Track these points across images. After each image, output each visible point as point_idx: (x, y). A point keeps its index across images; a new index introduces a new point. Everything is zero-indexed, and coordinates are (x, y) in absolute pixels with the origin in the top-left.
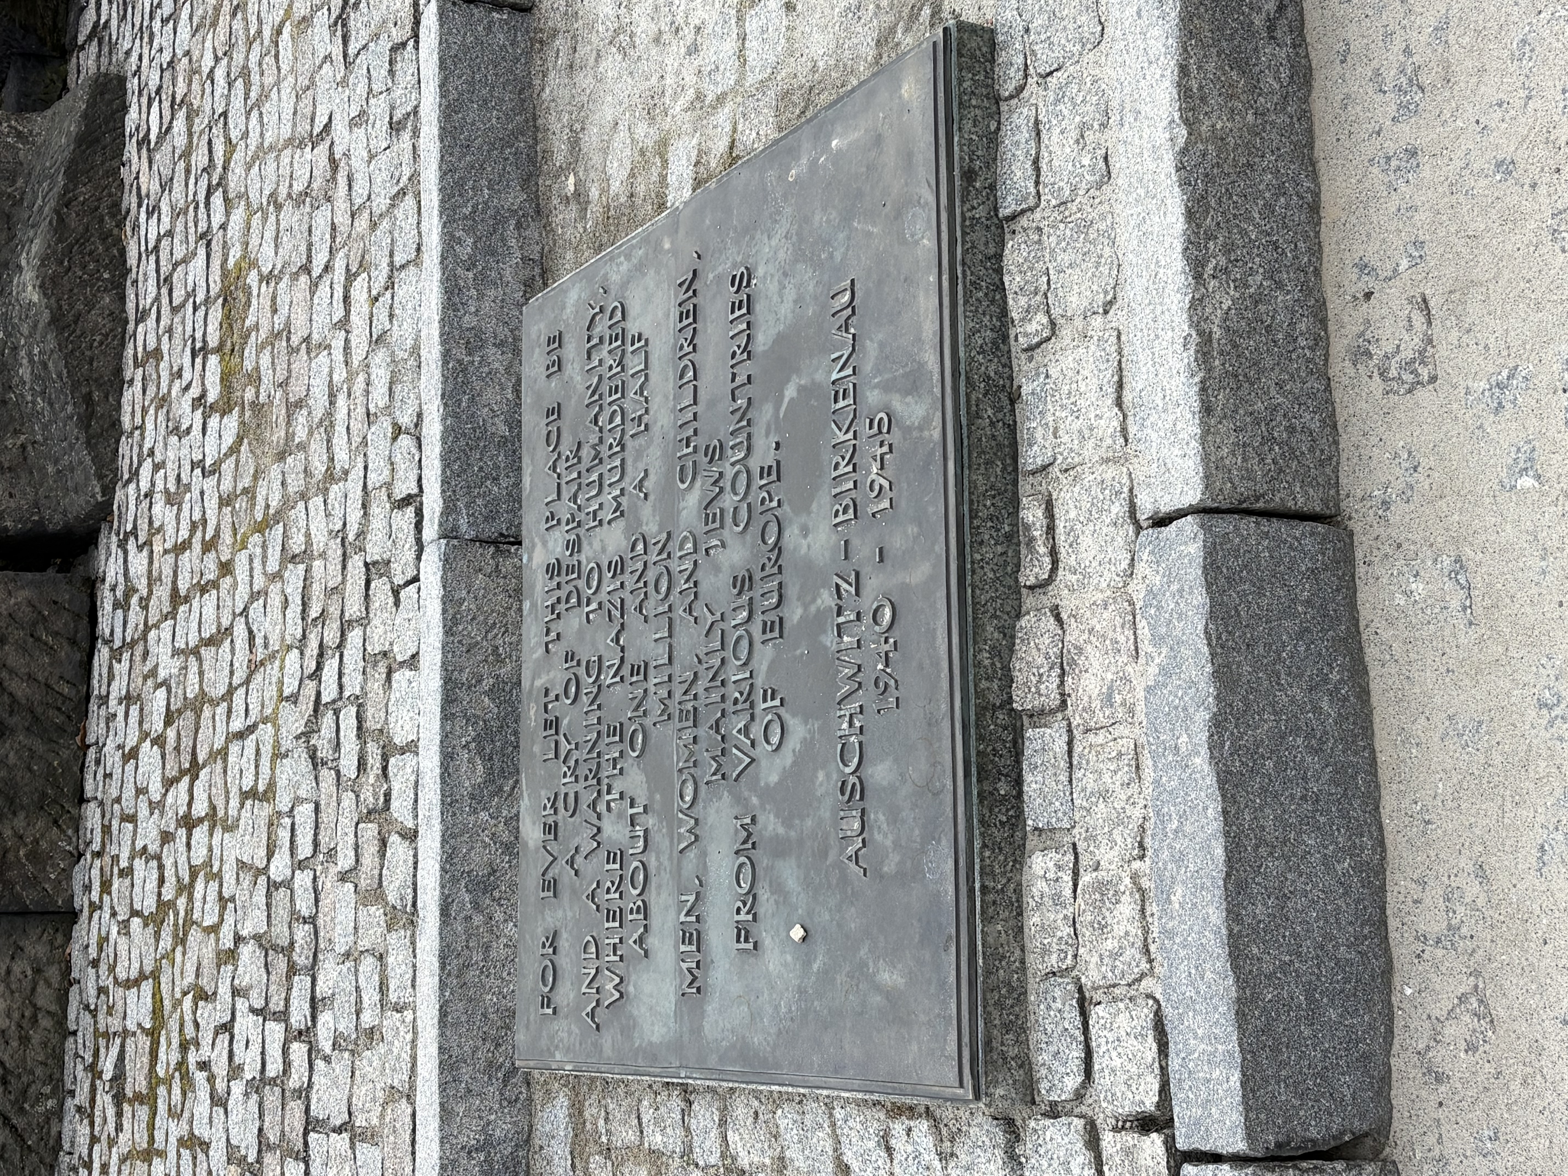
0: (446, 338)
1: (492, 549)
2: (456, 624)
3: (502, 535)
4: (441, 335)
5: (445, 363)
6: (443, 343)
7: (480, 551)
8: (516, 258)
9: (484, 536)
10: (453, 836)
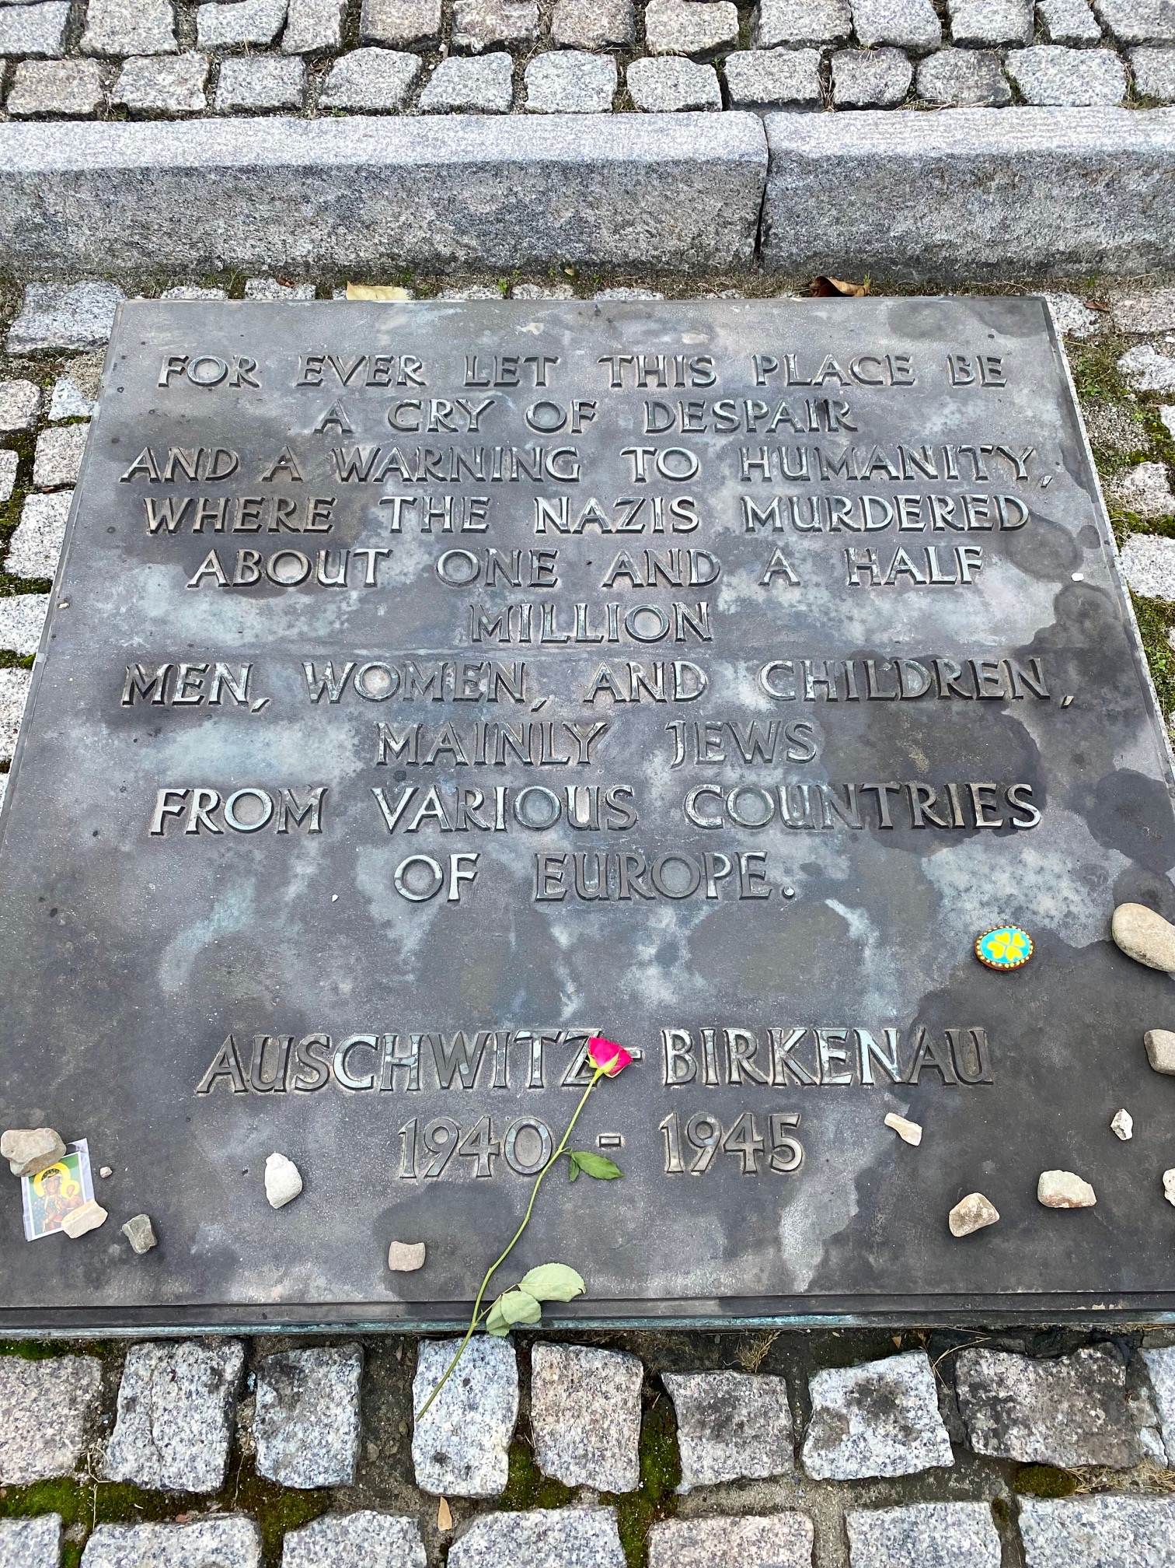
0: (1025, 159)
1: (752, 217)
2: (660, 177)
3: (770, 227)
4: (1029, 153)
5: (993, 158)
6: (1020, 157)
7: (750, 204)
8: (1107, 242)
9: (768, 208)
10: (401, 180)
